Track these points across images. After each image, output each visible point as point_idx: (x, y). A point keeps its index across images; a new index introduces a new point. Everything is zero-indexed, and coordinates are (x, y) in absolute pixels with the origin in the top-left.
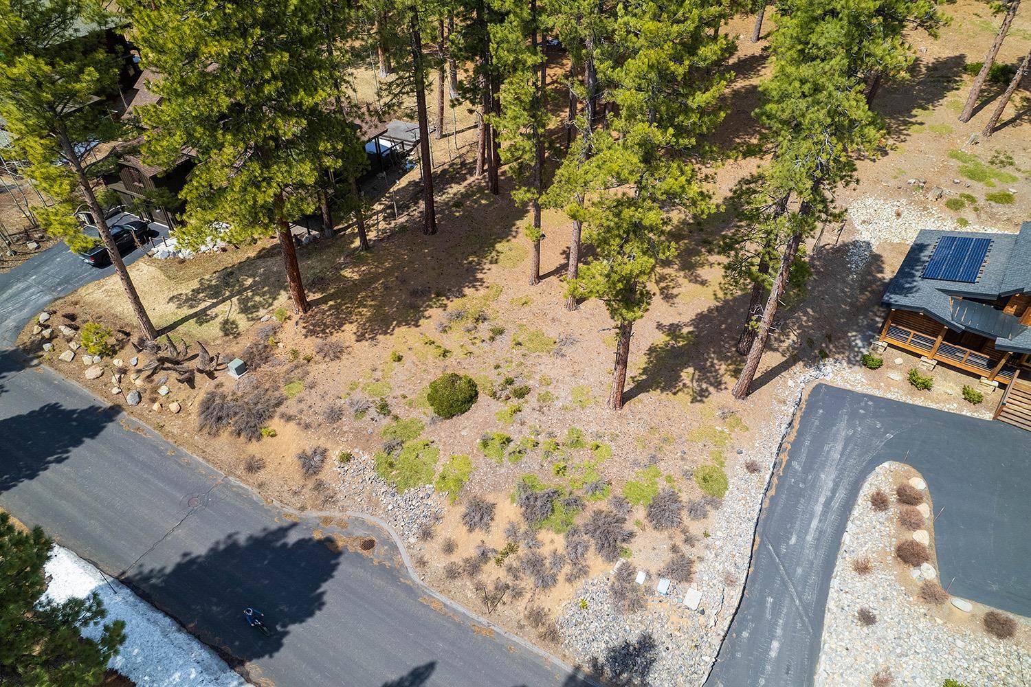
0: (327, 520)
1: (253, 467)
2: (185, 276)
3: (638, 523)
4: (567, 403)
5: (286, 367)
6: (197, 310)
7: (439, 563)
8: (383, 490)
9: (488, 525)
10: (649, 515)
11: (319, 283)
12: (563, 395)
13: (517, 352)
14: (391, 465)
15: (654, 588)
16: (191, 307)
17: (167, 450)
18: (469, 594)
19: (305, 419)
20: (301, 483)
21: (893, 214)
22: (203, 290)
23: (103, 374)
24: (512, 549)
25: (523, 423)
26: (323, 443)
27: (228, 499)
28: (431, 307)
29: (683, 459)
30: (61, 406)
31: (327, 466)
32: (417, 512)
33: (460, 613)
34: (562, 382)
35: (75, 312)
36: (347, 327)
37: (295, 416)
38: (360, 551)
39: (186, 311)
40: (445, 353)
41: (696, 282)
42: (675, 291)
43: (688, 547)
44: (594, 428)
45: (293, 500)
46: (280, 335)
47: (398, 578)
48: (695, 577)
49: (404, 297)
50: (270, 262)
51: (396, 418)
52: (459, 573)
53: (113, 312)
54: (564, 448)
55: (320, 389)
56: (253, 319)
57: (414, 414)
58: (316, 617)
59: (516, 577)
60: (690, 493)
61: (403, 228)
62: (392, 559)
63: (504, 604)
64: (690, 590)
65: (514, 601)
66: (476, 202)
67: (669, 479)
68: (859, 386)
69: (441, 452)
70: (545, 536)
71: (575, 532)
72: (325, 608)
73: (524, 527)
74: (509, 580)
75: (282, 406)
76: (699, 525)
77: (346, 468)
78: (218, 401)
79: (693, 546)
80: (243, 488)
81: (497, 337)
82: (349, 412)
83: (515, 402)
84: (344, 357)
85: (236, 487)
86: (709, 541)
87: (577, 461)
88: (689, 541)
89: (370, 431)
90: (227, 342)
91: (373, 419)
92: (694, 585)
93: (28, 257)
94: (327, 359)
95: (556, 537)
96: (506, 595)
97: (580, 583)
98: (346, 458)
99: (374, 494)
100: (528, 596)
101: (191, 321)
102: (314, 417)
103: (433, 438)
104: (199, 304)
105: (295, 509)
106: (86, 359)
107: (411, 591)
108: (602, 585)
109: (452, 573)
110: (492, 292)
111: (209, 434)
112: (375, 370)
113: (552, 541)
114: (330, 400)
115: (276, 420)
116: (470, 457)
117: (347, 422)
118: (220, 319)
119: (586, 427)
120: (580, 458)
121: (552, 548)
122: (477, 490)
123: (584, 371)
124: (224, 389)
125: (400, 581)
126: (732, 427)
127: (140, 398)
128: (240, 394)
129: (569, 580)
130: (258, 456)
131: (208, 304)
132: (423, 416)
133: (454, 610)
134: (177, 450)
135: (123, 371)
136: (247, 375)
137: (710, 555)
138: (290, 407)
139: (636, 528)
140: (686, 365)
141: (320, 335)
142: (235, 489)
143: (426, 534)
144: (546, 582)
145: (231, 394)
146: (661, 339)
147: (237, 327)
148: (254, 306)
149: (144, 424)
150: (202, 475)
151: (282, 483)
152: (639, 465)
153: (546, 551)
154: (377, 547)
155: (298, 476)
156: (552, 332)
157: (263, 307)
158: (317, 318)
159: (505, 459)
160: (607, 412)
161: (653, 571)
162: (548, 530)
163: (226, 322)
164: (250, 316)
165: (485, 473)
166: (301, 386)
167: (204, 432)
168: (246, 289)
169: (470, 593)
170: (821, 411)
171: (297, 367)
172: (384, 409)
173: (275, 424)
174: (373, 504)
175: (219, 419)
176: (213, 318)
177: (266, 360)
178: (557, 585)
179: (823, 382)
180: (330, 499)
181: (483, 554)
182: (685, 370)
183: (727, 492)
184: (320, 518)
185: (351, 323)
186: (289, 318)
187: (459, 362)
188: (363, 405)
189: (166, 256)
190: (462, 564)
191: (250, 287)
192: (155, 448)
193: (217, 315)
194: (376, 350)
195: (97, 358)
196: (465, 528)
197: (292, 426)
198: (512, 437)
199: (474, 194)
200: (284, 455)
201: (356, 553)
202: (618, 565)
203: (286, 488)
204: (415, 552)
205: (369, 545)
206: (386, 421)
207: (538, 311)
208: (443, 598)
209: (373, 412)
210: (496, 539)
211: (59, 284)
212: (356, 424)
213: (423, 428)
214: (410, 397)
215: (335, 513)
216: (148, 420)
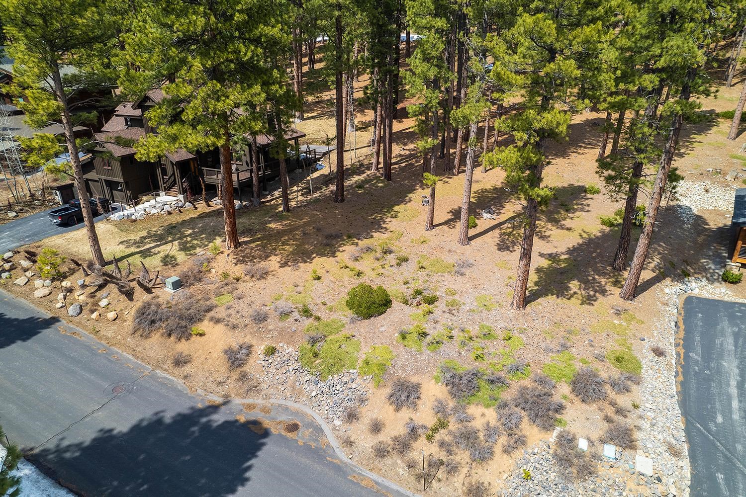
0: (250, 407)
1: (179, 362)
2: (135, 229)
3: (565, 397)
4: (473, 307)
5: (217, 285)
6: (143, 249)
7: (366, 442)
8: (306, 379)
9: (415, 404)
10: (574, 390)
11: (248, 231)
12: (468, 302)
13: (422, 273)
14: (316, 355)
15: (600, 453)
16: (138, 247)
17: (99, 349)
18: (401, 472)
19: (233, 321)
20: (226, 375)
21: (703, 190)
22: (149, 237)
23: (50, 293)
24: (442, 425)
25: (436, 322)
26: (249, 339)
27: (153, 388)
28: (344, 245)
29: (591, 346)
30: (5, 315)
31: (251, 360)
32: (341, 396)
33: (394, 490)
34: (466, 292)
35: (37, 252)
36: (273, 258)
37: (224, 319)
38: (284, 433)
39: (133, 249)
40: (359, 274)
41: (563, 229)
42: (547, 234)
43: (621, 418)
44: (503, 324)
45: (217, 389)
46: (212, 264)
47: (325, 457)
48: (639, 444)
49: (320, 239)
50: (207, 220)
51: (318, 319)
52: (388, 452)
53: (69, 251)
54: (479, 340)
55: (247, 300)
56: (191, 254)
57: (334, 316)
58: (238, 493)
59: (450, 452)
60: (607, 372)
61: (317, 200)
62: (317, 440)
63: (440, 481)
64: (637, 457)
65: (450, 478)
66: (373, 185)
67: (584, 361)
68: (726, 297)
69: (362, 344)
70: (474, 410)
71: (505, 405)
72: (249, 484)
73: (451, 404)
74: (443, 456)
75: (212, 312)
76: (626, 398)
77: (270, 361)
78: (153, 307)
79: (626, 417)
80: (168, 379)
81: (403, 264)
82: (273, 315)
83: (425, 307)
84: (269, 277)
85: (161, 378)
86: (639, 411)
87: (492, 350)
88: (619, 411)
89: (294, 328)
90: (166, 269)
91: (296, 320)
92: (640, 452)
93: (6, 222)
94: (253, 279)
95: (486, 411)
96: (440, 471)
97: (519, 454)
98: (271, 351)
99: (298, 383)
100: (465, 470)
101: (136, 255)
102: (241, 320)
103: (354, 334)
104: (144, 245)
105: (219, 397)
106: (38, 283)
107: (339, 469)
108: (544, 453)
109: (381, 452)
110: (395, 235)
111: (141, 336)
112: (297, 286)
113: (483, 415)
114: (256, 307)
115: (206, 322)
116: (390, 347)
117: (272, 323)
118: (162, 254)
119: (496, 325)
120: (495, 347)
121: (483, 421)
122: (400, 373)
123: (484, 284)
124: (160, 300)
125: (327, 460)
126: (629, 321)
127: (81, 310)
128: (174, 303)
129: (507, 451)
130: (186, 353)
131: (152, 245)
132: (343, 317)
133: (387, 488)
134: (109, 349)
135: (70, 290)
136: (181, 291)
137: (646, 425)
138: (220, 313)
139: (564, 402)
140: (572, 279)
141: (249, 263)
142: (160, 380)
143: (352, 416)
144: (483, 456)
145: (165, 303)
146: (545, 263)
147: (175, 260)
148: (191, 247)
149: (81, 330)
150: (130, 369)
151: (207, 375)
152: (551, 351)
153: (478, 424)
154: (301, 430)
155: (222, 369)
156: (451, 259)
157: (200, 247)
158: (246, 252)
159: (424, 349)
160: (512, 312)
161: (594, 437)
162: (477, 405)
163: (167, 256)
164: (188, 253)
165: (407, 360)
166: (231, 297)
167: (137, 335)
168: (186, 236)
169: (402, 470)
170: (700, 315)
171: (227, 284)
172: (306, 312)
173: (205, 326)
174: (297, 393)
175: (153, 322)
176: (155, 254)
177: (200, 280)
178: (495, 458)
179: (692, 295)
180: (255, 389)
181: (412, 431)
182: (571, 282)
183: (643, 371)
184: (243, 405)
185: (276, 255)
186: (222, 252)
187: (372, 280)
188: (287, 309)
189: (121, 218)
190: (390, 442)
191: (190, 235)
192: (88, 348)
193: (159, 252)
194: (297, 273)
195: (48, 282)
196: (391, 408)
197: (220, 327)
198: (428, 332)
199: (372, 180)
200: (210, 350)
201: (280, 435)
202: (555, 433)
203: (211, 379)
204: (341, 433)
205: (293, 428)
206: (308, 322)
207: (436, 246)
208: (374, 476)
209: (296, 315)
210: (425, 416)
211: (27, 237)
212: (280, 324)
213: (343, 326)
214: (329, 304)
215: (259, 401)
216: (85, 327)
